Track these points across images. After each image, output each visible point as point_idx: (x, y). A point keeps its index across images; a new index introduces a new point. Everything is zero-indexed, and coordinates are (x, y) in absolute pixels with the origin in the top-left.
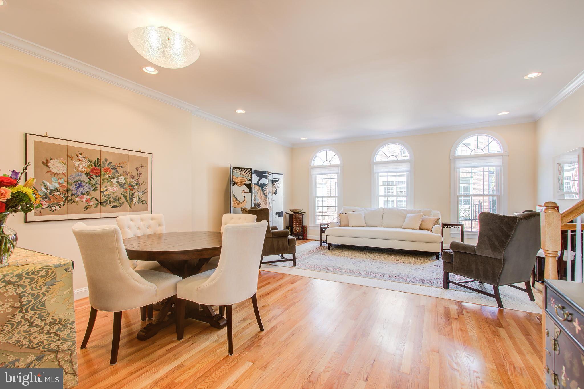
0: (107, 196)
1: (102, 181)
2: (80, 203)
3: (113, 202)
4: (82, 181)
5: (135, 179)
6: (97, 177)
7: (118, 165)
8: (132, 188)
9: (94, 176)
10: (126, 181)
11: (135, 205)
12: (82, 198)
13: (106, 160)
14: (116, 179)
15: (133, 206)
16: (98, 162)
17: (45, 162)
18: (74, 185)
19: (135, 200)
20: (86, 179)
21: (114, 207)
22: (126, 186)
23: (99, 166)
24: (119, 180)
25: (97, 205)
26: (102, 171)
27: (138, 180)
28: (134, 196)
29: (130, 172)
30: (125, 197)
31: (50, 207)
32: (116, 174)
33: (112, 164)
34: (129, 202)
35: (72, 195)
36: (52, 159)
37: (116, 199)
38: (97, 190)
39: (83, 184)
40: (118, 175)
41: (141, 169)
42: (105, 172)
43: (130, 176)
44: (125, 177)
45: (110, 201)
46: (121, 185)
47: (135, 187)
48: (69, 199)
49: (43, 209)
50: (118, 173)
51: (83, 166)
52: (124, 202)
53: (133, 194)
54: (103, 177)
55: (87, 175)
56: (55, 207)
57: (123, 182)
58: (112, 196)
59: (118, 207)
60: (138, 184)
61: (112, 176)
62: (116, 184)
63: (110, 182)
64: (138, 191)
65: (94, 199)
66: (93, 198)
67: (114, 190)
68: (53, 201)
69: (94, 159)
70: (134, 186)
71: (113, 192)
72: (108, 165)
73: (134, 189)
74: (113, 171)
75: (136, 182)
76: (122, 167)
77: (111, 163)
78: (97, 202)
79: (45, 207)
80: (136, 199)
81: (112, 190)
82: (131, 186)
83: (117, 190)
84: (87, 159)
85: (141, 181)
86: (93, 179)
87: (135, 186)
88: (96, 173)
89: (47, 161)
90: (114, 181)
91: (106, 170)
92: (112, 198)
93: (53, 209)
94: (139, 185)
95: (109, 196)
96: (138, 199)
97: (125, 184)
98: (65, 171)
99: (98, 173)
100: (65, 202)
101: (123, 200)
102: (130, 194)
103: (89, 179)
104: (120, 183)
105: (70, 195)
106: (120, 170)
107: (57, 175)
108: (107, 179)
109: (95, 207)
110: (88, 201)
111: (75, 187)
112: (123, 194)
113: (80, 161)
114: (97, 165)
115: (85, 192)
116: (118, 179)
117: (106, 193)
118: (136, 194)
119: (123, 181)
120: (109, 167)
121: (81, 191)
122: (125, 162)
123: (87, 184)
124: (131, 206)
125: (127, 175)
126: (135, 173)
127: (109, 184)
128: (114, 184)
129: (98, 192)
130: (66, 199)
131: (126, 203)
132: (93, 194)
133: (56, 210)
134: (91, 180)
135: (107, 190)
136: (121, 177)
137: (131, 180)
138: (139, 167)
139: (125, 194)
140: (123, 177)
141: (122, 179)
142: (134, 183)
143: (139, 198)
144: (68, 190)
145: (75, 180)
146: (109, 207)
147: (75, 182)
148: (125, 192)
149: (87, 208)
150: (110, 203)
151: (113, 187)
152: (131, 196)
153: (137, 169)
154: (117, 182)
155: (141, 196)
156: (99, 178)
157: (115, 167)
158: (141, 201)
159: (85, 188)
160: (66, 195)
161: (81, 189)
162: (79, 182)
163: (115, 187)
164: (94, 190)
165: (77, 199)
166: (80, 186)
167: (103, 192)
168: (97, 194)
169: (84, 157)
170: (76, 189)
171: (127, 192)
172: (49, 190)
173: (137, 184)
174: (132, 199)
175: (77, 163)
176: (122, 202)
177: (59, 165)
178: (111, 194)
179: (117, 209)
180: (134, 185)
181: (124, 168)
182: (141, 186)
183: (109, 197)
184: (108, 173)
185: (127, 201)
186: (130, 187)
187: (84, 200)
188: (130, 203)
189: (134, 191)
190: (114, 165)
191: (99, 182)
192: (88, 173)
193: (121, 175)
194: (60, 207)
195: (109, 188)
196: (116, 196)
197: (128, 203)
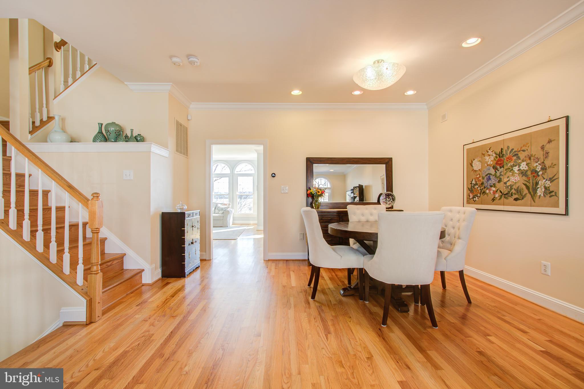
0: (509, 188)
1: (505, 172)
2: (489, 195)
3: (515, 194)
4: (490, 174)
5: (539, 162)
6: (501, 168)
7: (519, 149)
8: (535, 175)
9: (498, 167)
10: (528, 167)
11: (539, 198)
12: (490, 190)
13: (508, 147)
14: (518, 166)
15: (537, 199)
16: (502, 151)
17: (471, 163)
18: (485, 179)
19: (540, 192)
20: (492, 171)
21: (516, 199)
22: (529, 173)
23: (502, 157)
24: (521, 168)
25: (501, 196)
26: (505, 161)
27: (543, 163)
28: (538, 186)
29: (534, 155)
30: (528, 188)
31: (473, 197)
32: (518, 161)
33: (514, 151)
34: (532, 193)
35: (485, 187)
36: (474, 160)
37: (518, 191)
38: (501, 181)
39: (491, 177)
40: (520, 161)
41: (548, 147)
42: (507, 161)
43: (534, 159)
44: (528, 162)
45: (512, 193)
46: (523, 173)
47: (540, 173)
48: (483, 191)
49: (470, 199)
50: (520, 159)
51: (490, 160)
52: (526, 194)
53: (537, 184)
54: (506, 167)
55: (493, 167)
56: (475, 198)
57: (525, 169)
58: (514, 187)
59: (520, 200)
60: (544, 169)
61: (514, 165)
62: (517, 172)
63: (512, 171)
64: (544, 179)
65: (499, 191)
66: (498, 189)
67: (515, 180)
68: (475, 193)
69: (498, 151)
70: (538, 172)
71: (515, 182)
72: (510, 152)
73: (538, 176)
74: (515, 158)
75: (540, 166)
76: (524, 151)
77: (513, 149)
78: (502, 194)
79: (471, 198)
80: (541, 190)
81: (514, 180)
82: (535, 172)
83: (519, 179)
84: (494, 152)
85: (548, 163)
86: (498, 171)
87: (540, 171)
88: (500, 164)
89: (472, 162)
90: (516, 169)
91: (508, 158)
92: (513, 189)
93: (475, 199)
94: (546, 169)
95: (511, 186)
96: (543, 190)
97: (527, 171)
98: (480, 168)
99: (502, 163)
100: (480, 194)
101: (526, 191)
102: (533, 183)
103: (495, 171)
104: (522, 170)
105: (483, 188)
106: (522, 155)
107: (476, 172)
108: (509, 169)
109: (500, 199)
110: (495, 192)
111: (486, 180)
112: (524, 184)
113: (489, 155)
114: (501, 155)
115: (492, 184)
116: (519, 166)
117: (508, 184)
118: (542, 183)
119: (525, 167)
120: (511, 155)
121: (490, 184)
122: (527, 144)
123: (494, 176)
124: (534, 199)
125: (530, 159)
126: (540, 154)
127: (511, 173)
128: (516, 173)
129: (502, 183)
130: (481, 191)
131: (528, 196)
132: (498, 185)
133: (476, 200)
134: (496, 172)
135: (509, 180)
136: (523, 163)
137: (535, 165)
138: (545, 145)
139: (528, 184)
140: (525, 163)
141: (524, 166)
142: (539, 168)
143: (546, 188)
144: (482, 184)
145: (486, 173)
146: (511, 199)
147: (486, 176)
148: (527, 182)
149: (493, 200)
150: (512, 195)
151: (514, 176)
152: (534, 186)
153: (543, 148)
154: (518, 170)
155: (548, 186)
156: (502, 168)
157: (517, 153)
158: (548, 192)
159: (493, 181)
160: (481, 188)
161: (490, 182)
162: (489, 175)
163: (516, 176)
164: (499, 181)
165: (487, 191)
166: (489, 179)
167: (505, 183)
168: (501, 186)
169: (492, 151)
170: (487, 182)
171: (530, 181)
172: (473, 185)
173: (542, 169)
174: (535, 190)
175: (487, 158)
176: (524, 194)
177: (477, 163)
178: (513, 185)
179: (519, 202)
180: (538, 170)
181: (526, 151)
182: (548, 171)
183: (511, 189)
184: (510, 162)
185: (530, 193)
186: (533, 174)
187: (492, 192)
188: (534, 195)
189: (538, 178)
190: (515, 152)
191: (503, 172)
192: (494, 165)
193: (523, 161)
194: (478, 198)
195: (511, 178)
196: (518, 187)
197: (531, 195)
